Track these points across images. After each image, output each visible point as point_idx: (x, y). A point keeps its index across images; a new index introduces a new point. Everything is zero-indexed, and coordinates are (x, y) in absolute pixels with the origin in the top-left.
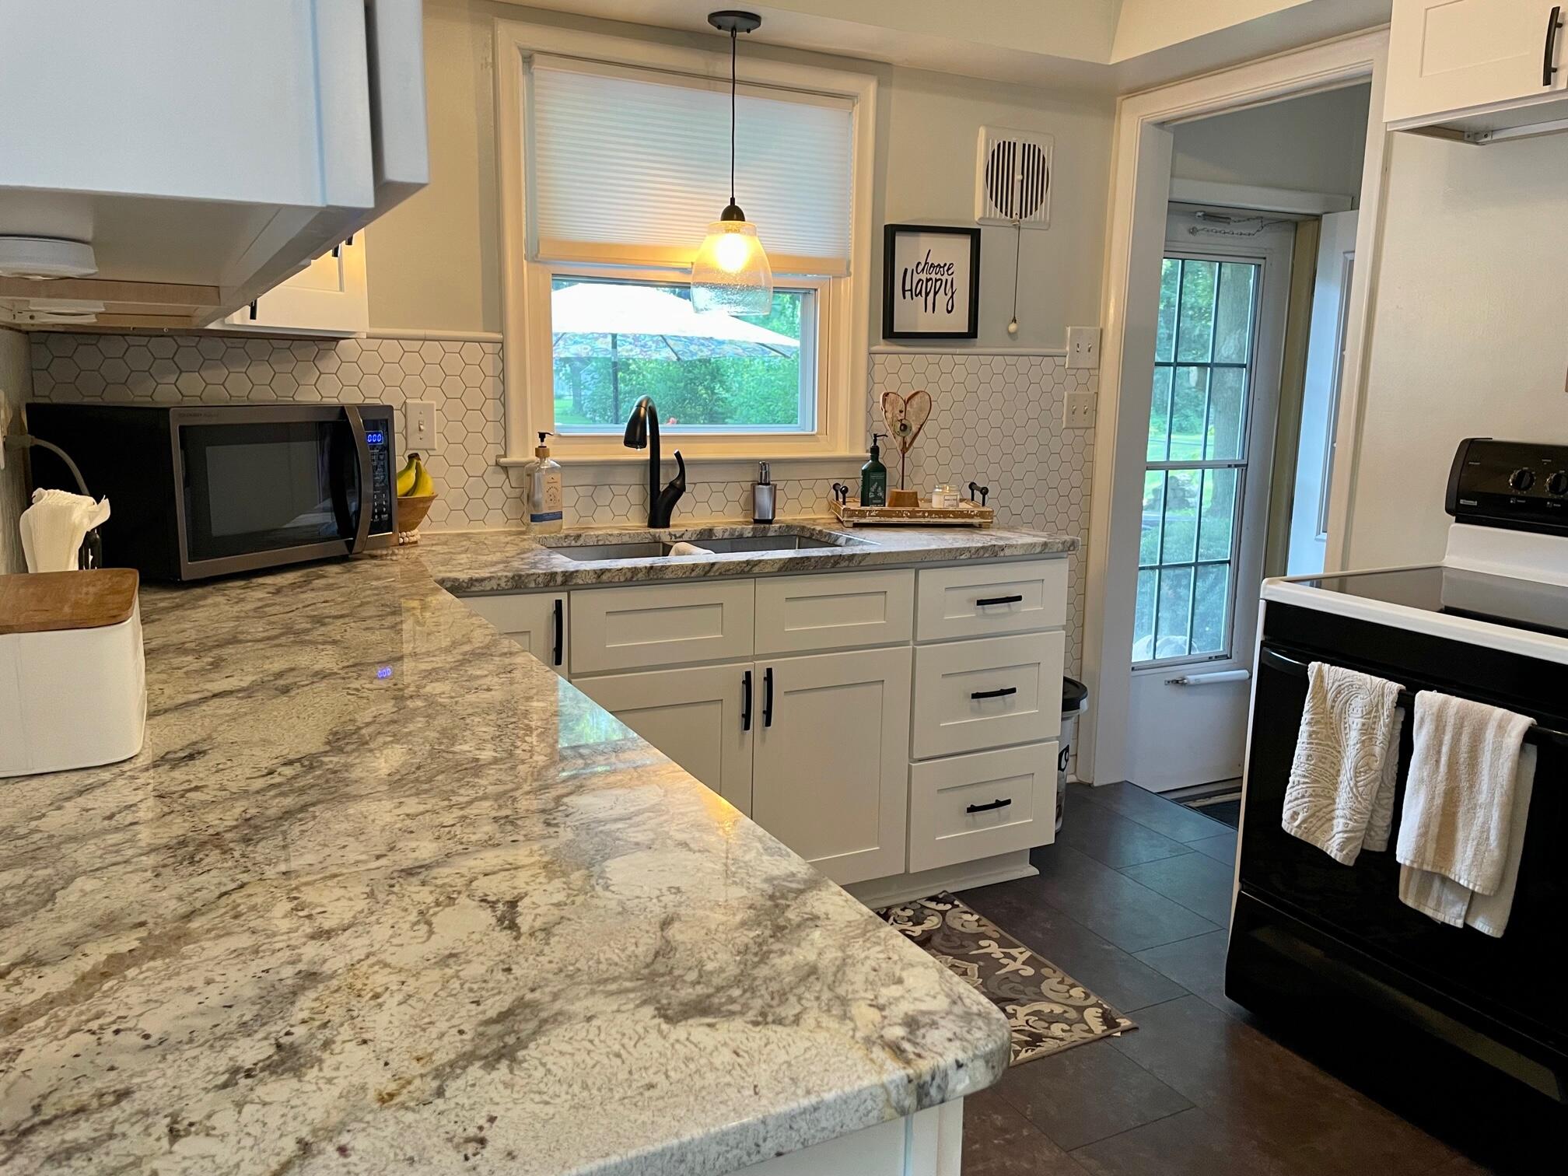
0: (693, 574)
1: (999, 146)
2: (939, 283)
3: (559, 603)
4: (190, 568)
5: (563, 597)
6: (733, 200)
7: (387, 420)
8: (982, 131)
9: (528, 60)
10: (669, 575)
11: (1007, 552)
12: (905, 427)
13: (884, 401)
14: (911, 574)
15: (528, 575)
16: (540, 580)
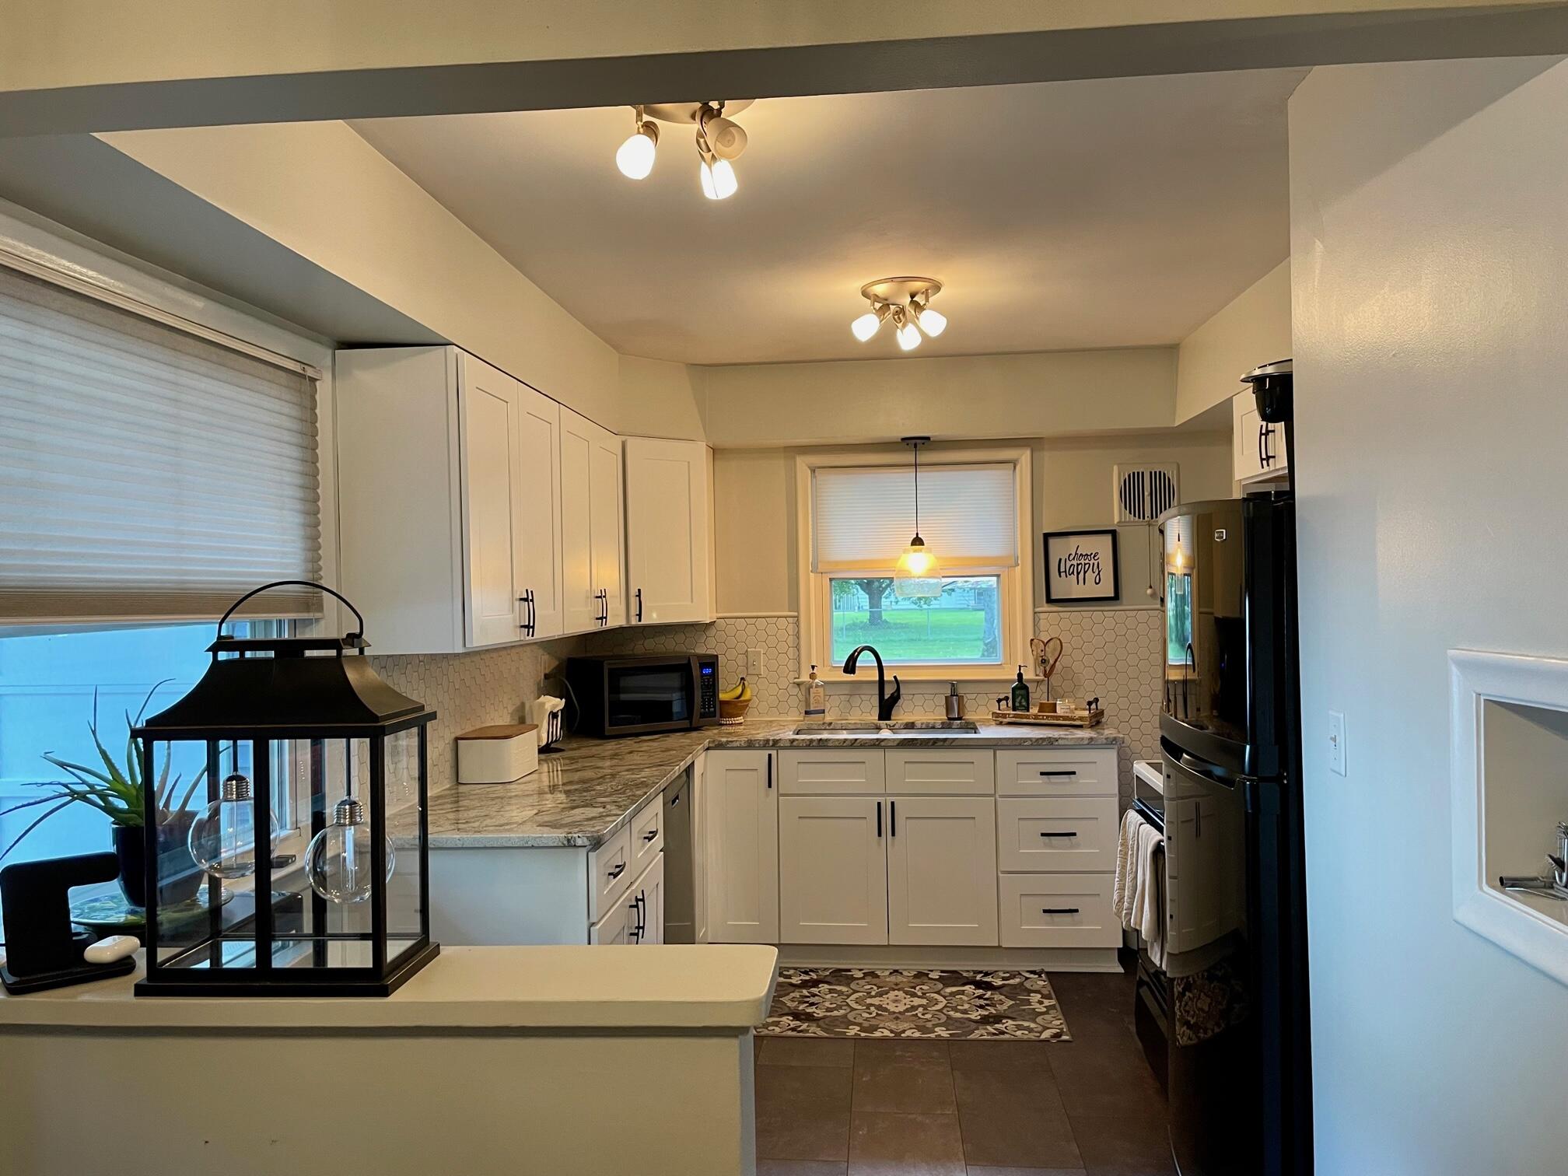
0: (845, 744)
1: (1129, 476)
2: (1087, 566)
3: (770, 755)
4: (609, 729)
5: (774, 753)
6: (917, 534)
7: (714, 663)
8: (1115, 468)
9: (813, 471)
10: (830, 744)
11: (1060, 742)
12: (1044, 661)
13: (1031, 644)
14: (991, 753)
15: (755, 740)
16: (761, 743)
